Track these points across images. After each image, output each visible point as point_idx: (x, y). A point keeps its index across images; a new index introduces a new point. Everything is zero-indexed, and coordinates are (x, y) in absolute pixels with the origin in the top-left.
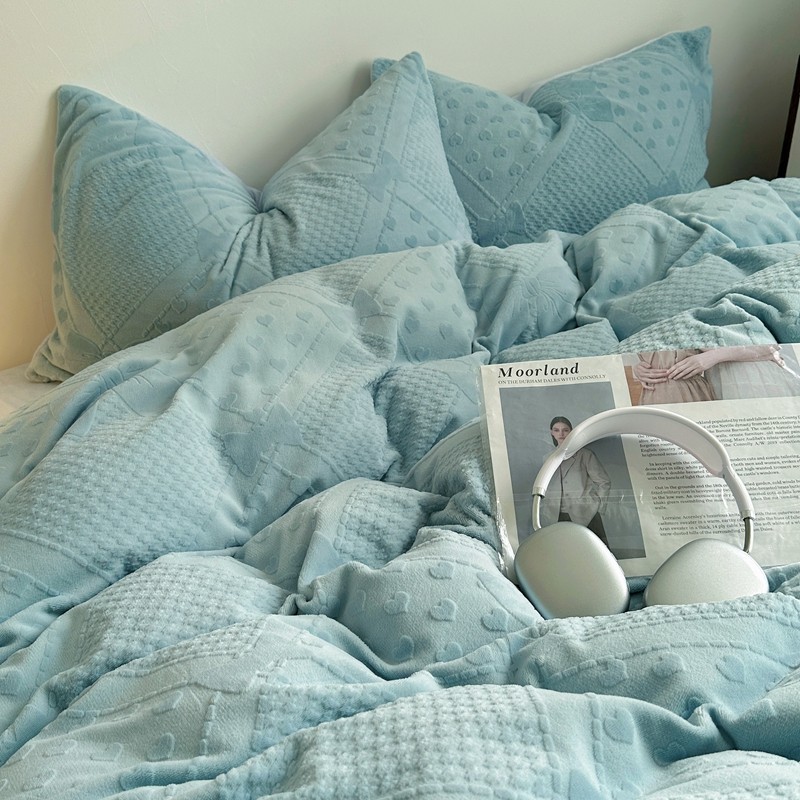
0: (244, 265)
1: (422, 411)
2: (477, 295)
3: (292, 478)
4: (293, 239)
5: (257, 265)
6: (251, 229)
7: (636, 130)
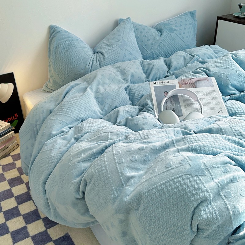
0: (93, 64)
1: (136, 93)
2: (145, 71)
3: (111, 106)
4: (104, 59)
5: (96, 64)
6: (94, 57)
7: (179, 34)
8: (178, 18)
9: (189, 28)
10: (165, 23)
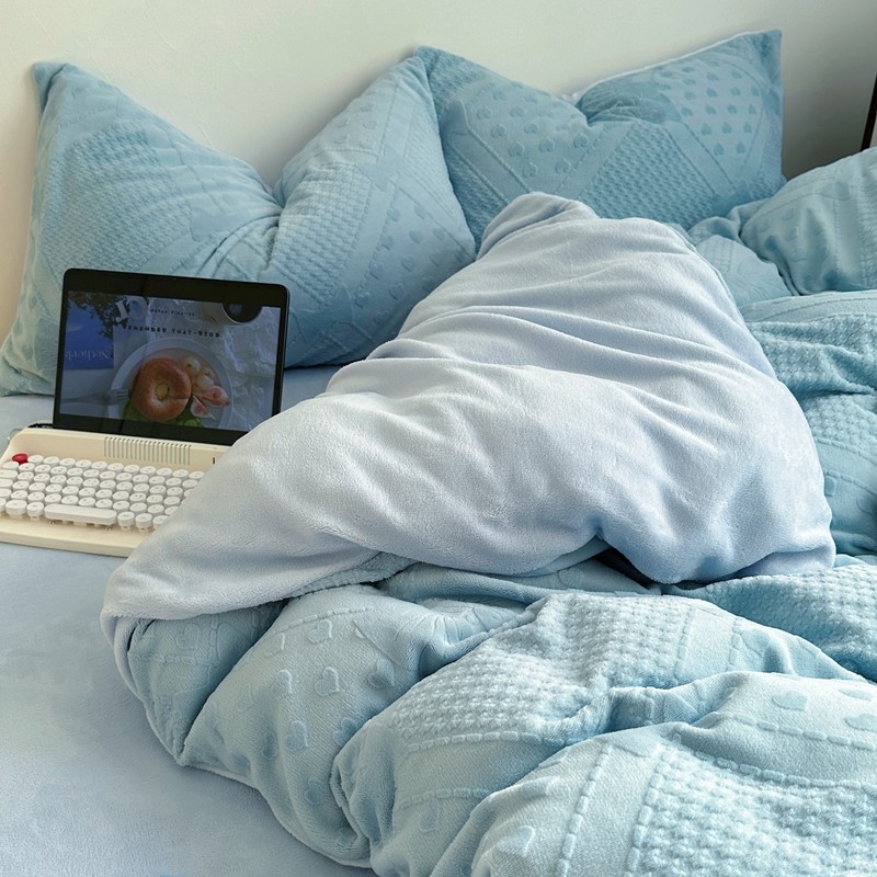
7: (703, 133)
8: (698, 61)
9: (752, 110)
10: (636, 79)
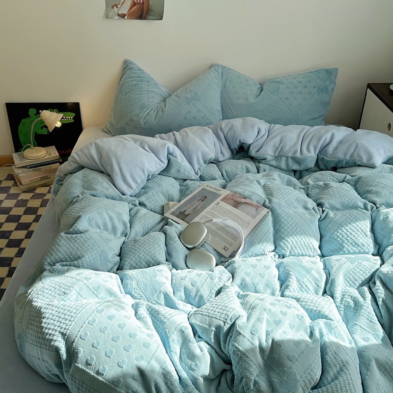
7: (286, 99)
8: (300, 76)
9: (310, 93)
